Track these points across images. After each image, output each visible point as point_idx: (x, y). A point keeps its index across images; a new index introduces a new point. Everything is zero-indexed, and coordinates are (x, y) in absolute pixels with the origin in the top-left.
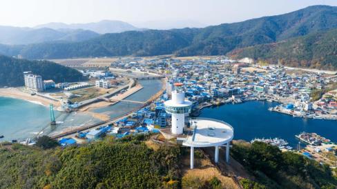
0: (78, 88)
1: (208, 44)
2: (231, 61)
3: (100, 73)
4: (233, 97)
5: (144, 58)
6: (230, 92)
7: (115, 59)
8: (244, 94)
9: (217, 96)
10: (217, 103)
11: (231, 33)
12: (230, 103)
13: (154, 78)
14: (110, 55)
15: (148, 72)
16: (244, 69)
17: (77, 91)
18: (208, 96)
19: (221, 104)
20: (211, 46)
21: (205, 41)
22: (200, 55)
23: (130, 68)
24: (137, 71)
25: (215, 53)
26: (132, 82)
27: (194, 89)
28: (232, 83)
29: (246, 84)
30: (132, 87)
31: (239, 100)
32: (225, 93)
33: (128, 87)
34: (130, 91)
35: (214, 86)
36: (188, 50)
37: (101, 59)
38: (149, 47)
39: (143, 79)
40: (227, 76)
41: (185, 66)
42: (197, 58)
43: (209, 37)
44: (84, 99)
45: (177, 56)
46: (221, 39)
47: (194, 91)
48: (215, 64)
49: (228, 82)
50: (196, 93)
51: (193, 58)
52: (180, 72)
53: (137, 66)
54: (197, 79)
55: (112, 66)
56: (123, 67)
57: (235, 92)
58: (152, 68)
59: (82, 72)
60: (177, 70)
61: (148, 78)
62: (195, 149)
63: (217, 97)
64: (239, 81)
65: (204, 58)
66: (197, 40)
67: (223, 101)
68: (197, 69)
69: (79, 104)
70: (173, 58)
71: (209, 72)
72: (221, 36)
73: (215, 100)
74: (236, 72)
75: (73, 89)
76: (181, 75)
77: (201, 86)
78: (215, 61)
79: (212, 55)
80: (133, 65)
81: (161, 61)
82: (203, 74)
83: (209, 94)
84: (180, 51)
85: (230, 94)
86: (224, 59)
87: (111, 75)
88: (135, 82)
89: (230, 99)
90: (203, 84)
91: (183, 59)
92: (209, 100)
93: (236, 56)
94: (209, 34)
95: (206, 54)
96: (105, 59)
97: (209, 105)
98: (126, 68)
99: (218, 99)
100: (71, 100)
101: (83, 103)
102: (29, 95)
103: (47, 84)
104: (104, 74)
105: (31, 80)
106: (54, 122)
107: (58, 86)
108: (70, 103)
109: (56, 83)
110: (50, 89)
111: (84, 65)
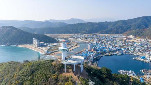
0: (52, 46)
1: (114, 29)
2: (123, 36)
3: (63, 40)
4: (118, 52)
5: (85, 35)
6: (117, 50)
7: (73, 35)
8: (124, 51)
10: (109, 54)
11: (126, 24)
12: (116, 55)
13: (86, 43)
14: (70, 33)
15: (84, 40)
16: (128, 40)
19: (111, 55)
20: (116, 30)
21: (113, 28)
22: (110, 33)
23: (77, 38)
24: (80, 40)
25: (117, 33)
26: (76, 44)
27: (101, 48)
28: (120, 46)
29: (126, 47)
30: (75, 46)
31: (120, 54)
32: (114, 50)
33: (73, 46)
34: (74, 48)
35: (110, 47)
36: (105, 31)
37: (66, 35)
38: (87, 30)
39: (81, 43)
40: (119, 43)
41: (101, 38)
42: (109, 35)
43: (116, 25)
45: (99, 34)
46: (121, 27)
47: (100, 49)
48: (116, 38)
49: (118, 46)
50: (101, 50)
51: (106, 35)
52: (98, 41)
53: (80, 38)
54: (104, 44)
55: (70, 37)
56: (74, 38)
57: (119, 50)
58: (87, 39)
59: (57, 39)
60: (96, 40)
61: (83, 43)
62: (67, 65)
63: (110, 52)
64: (124, 45)
65: (111, 35)
66: (110, 27)
67: (113, 54)
68: (106, 40)
69: (51, 52)
70: (97, 35)
71: (111, 41)
72: (121, 25)
73: (109, 53)
74: (124, 42)
75: (51, 46)
76: (98, 42)
77: (105, 47)
78: (116, 37)
79: (116, 34)
80: (79, 37)
81: (91, 36)
82: (108, 42)
83: (107, 50)
84: (101, 32)
85: (117, 51)
86: (121, 35)
87: (68, 41)
88: (77, 44)
89: (116, 53)
90: (106, 46)
91: (101, 35)
92: (106, 53)
93: (127, 34)
94: (116, 24)
95: (113, 33)
96: (69, 34)
97: (106, 55)
98: (75, 38)
99: (111, 53)
100: (48, 50)
101: (53, 51)
102: (34, 48)
103: (41, 43)
104: (65, 40)
105: (35, 42)
106: (39, 58)
107: (45, 44)
108: (48, 51)
109: (45, 43)
110: (42, 45)
111: (59, 37)
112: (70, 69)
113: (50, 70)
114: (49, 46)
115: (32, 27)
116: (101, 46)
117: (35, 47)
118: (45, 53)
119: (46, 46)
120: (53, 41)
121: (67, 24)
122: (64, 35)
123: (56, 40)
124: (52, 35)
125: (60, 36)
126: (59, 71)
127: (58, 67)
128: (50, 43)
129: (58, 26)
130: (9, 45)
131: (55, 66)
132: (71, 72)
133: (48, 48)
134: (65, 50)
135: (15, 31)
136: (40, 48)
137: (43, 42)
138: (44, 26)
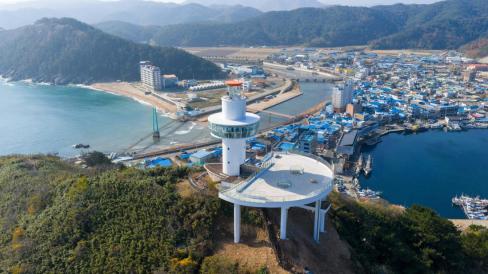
0: (205, 89)
1: (430, 30)
2: (464, 59)
3: (245, 69)
4: (447, 120)
5: (320, 50)
6: (442, 111)
7: (277, 50)
8: (470, 116)
9: (417, 115)
10: (415, 127)
11: (475, 13)
12: (441, 129)
13: (324, 81)
14: (271, 43)
15: (318, 71)
16: (483, 73)
17: (205, 93)
18: (402, 115)
19: (422, 130)
20: (434, 34)
21: (425, 26)
22: (414, 47)
23: (293, 63)
24: (303, 68)
25: (439, 45)
26: (289, 83)
27: (382, 102)
28: (454, 96)
29: (479, 100)
30: (286, 91)
31: (456, 126)
32: (432, 112)
33: (278, 92)
34: (281, 97)
35: (418, 99)
36: (394, 40)
37: (257, 49)
38: (330, 33)
39: (307, 81)
40: (450, 83)
41: (380, 65)
42: (408, 52)
43: (436, 18)
44: (210, 104)
45: (373, 48)
46: (455, 24)
47: (380, 105)
48: (435, 63)
49: (446, 95)
50: (382, 108)
51: (399, 53)
52: (370, 74)
53: (305, 61)
54: (394, 86)
55: (269, 59)
56: (283, 61)
57: (452, 112)
58: (328, 65)
59: (222, 66)
60: (364, 70)
61: (315, 81)
62: (244, 210)
63: (418, 117)
64: (469, 94)
65: (418, 53)
66: (413, 23)
67: (426, 125)
68: (398, 70)
69: (200, 112)
70: (366, 51)
71: (419, 76)
72: (455, 18)
73: (412, 122)
74: (466, 79)
75: (202, 90)
76: (369, 78)
77: (395, 98)
78: (436, 59)
79: (435, 48)
80: (300, 59)
81: (345, 55)
82: (406, 78)
83: (405, 110)
84: (380, 40)
85: (442, 113)
86: (454, 55)
87: (261, 73)
88: (293, 84)
89: (440, 123)
90: (399, 94)
91: (382, 53)
92: (397, 119)
93: (476, 51)
94: (435, 14)
95: (425, 47)
96: (264, 49)
97: (400, 128)
98: (288, 63)
99: (419, 122)
100: (191, 105)
101: (207, 110)
102: (143, 94)
103: (167, 80)
104: (250, 71)
105: (147, 73)
106: (158, 133)
107: (182, 83)
108: (189, 109)
109: (180, 79)
110: (170, 87)
111: (230, 57)
112: (260, 225)
113: (164, 223)
114: (194, 91)
115: (144, 22)
116: (379, 95)
117: (147, 93)
118: (178, 113)
119: (185, 89)
120: (207, 71)
121: (260, 12)
122: (247, 50)
123: (218, 69)
124: (206, 49)
125: (236, 54)
126: (207, 233)
127: (203, 212)
128: (197, 78)
129: (228, 20)
130: (62, 82)
131: (189, 207)
132: (262, 244)
133: (191, 96)
134: (237, 128)
135: (80, 33)
136: (165, 95)
137: (173, 76)
138: (182, 19)
